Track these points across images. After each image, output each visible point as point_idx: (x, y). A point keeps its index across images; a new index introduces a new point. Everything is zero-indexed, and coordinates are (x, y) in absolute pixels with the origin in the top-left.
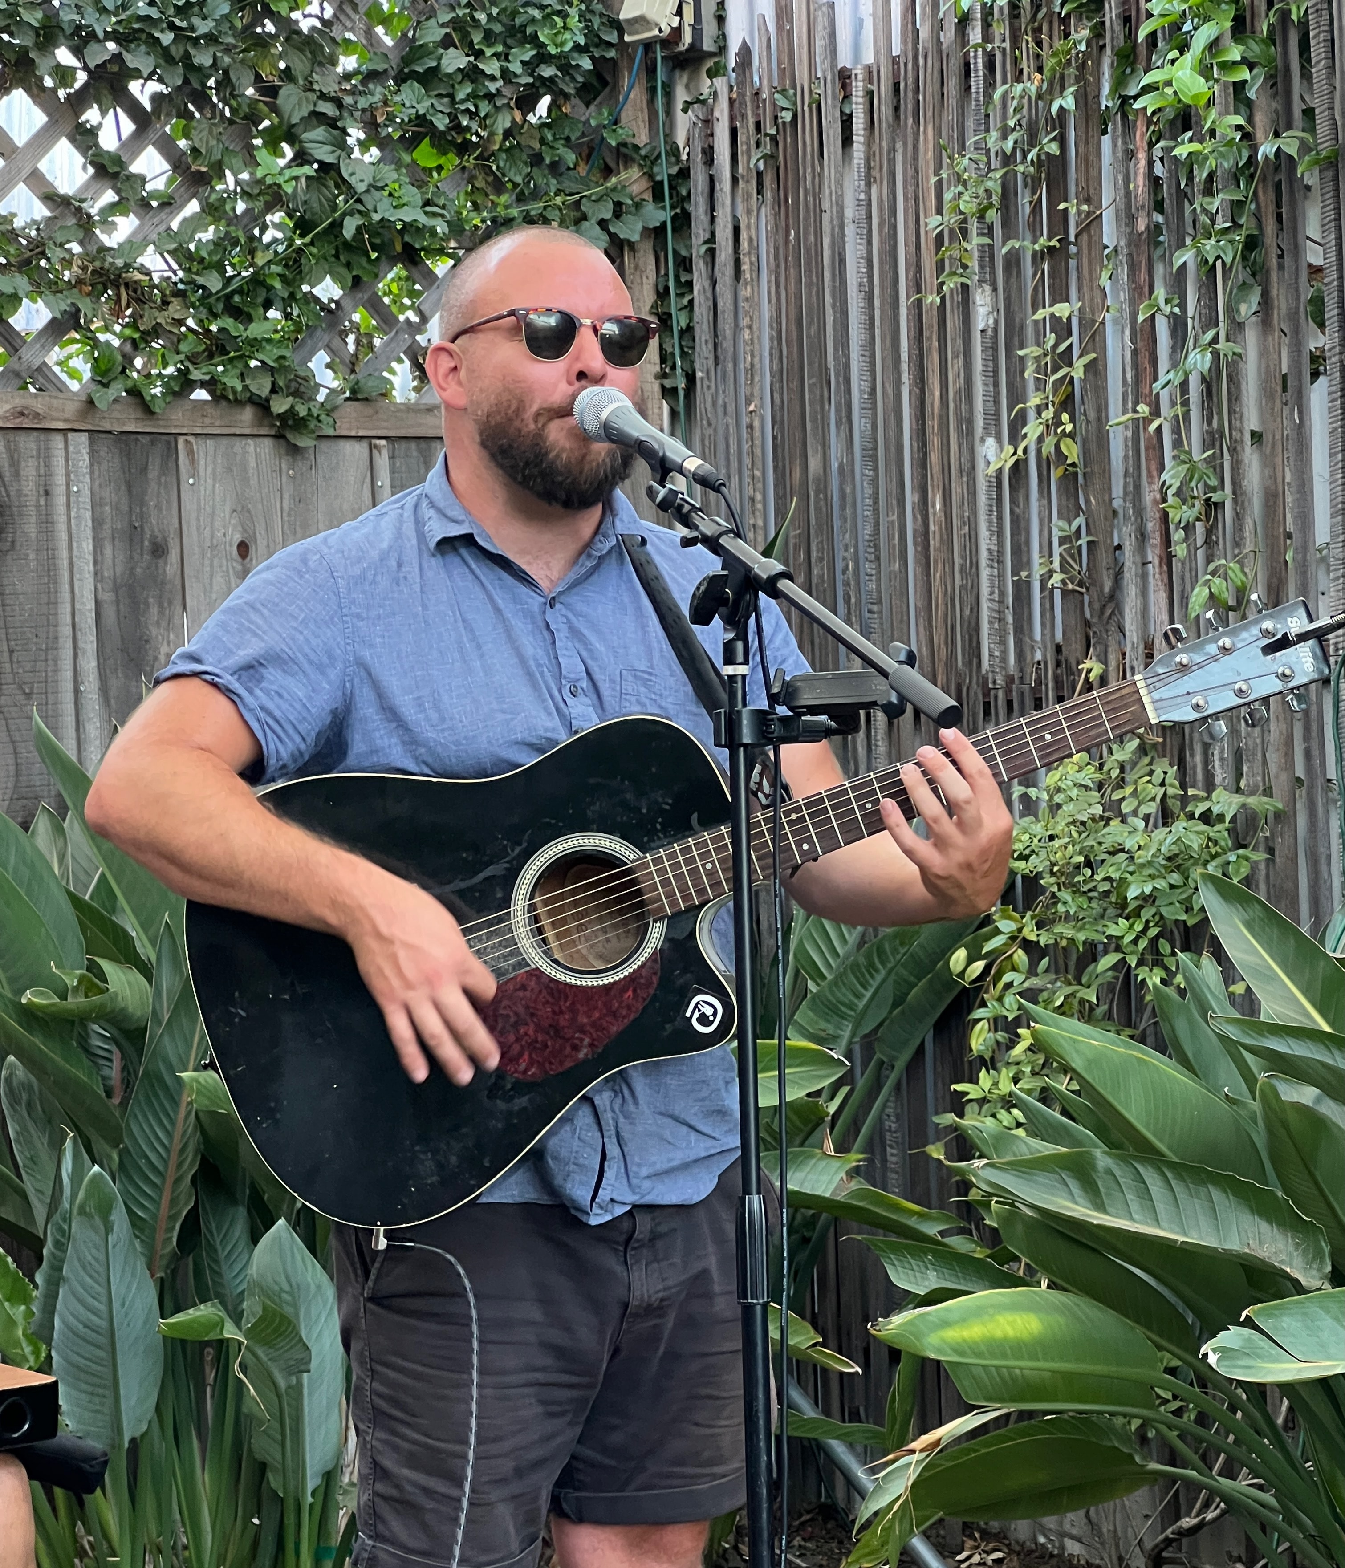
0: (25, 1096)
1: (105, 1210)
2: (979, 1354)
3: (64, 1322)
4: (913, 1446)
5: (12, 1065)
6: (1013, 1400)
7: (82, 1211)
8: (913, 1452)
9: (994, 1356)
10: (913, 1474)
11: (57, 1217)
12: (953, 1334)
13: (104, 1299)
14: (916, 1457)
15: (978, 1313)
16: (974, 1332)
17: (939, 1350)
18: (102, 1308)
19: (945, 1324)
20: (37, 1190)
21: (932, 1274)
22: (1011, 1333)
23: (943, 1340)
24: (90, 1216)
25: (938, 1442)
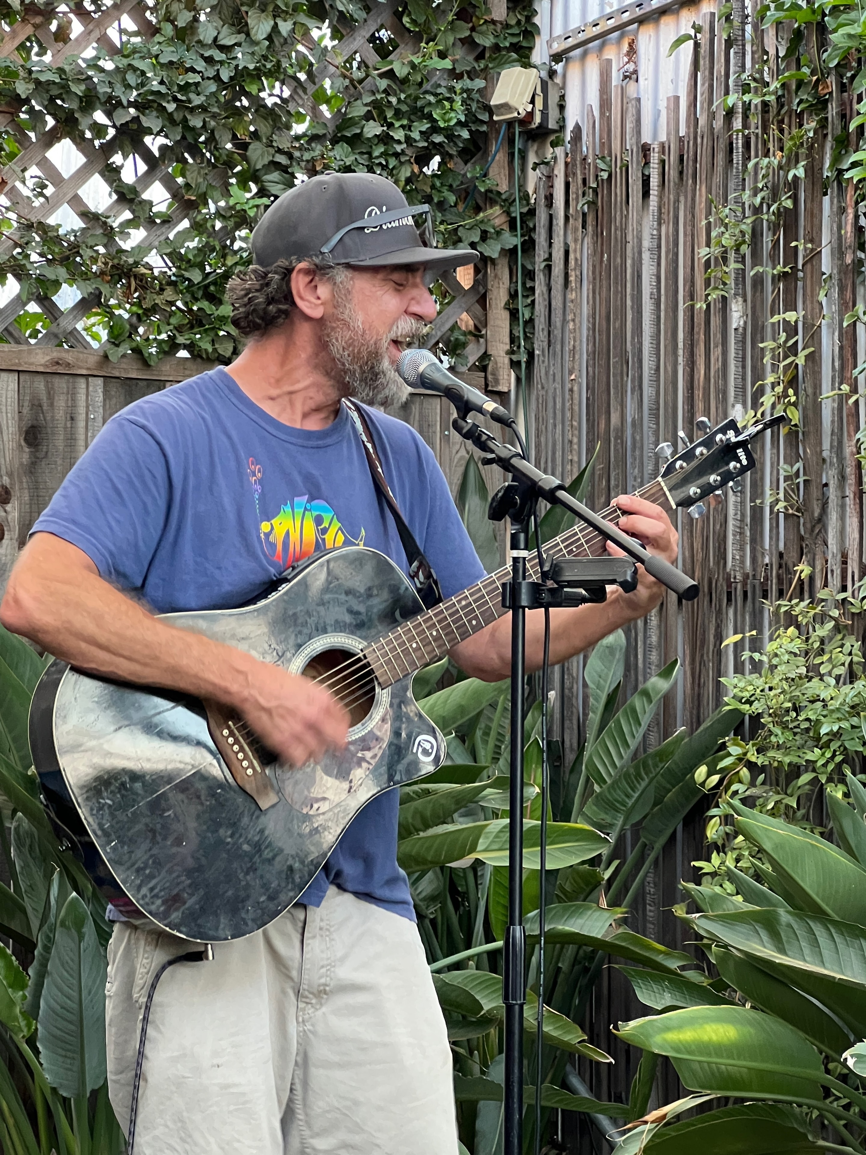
0: (28, 842)
1: (79, 924)
2: (689, 1053)
3: (47, 1002)
4: (646, 1118)
5: (20, 818)
6: (719, 1089)
7: (63, 924)
8: (646, 1122)
9: (701, 1054)
10: (645, 1139)
11: (45, 928)
12: (672, 1036)
13: (76, 988)
14: (648, 1126)
15: (691, 1022)
16: (687, 1035)
17: (661, 1047)
18: (75, 994)
19: (668, 1029)
20: (33, 909)
21: (667, 995)
22: (714, 1038)
23: (665, 1040)
24: (68, 928)
25: (664, 1116)
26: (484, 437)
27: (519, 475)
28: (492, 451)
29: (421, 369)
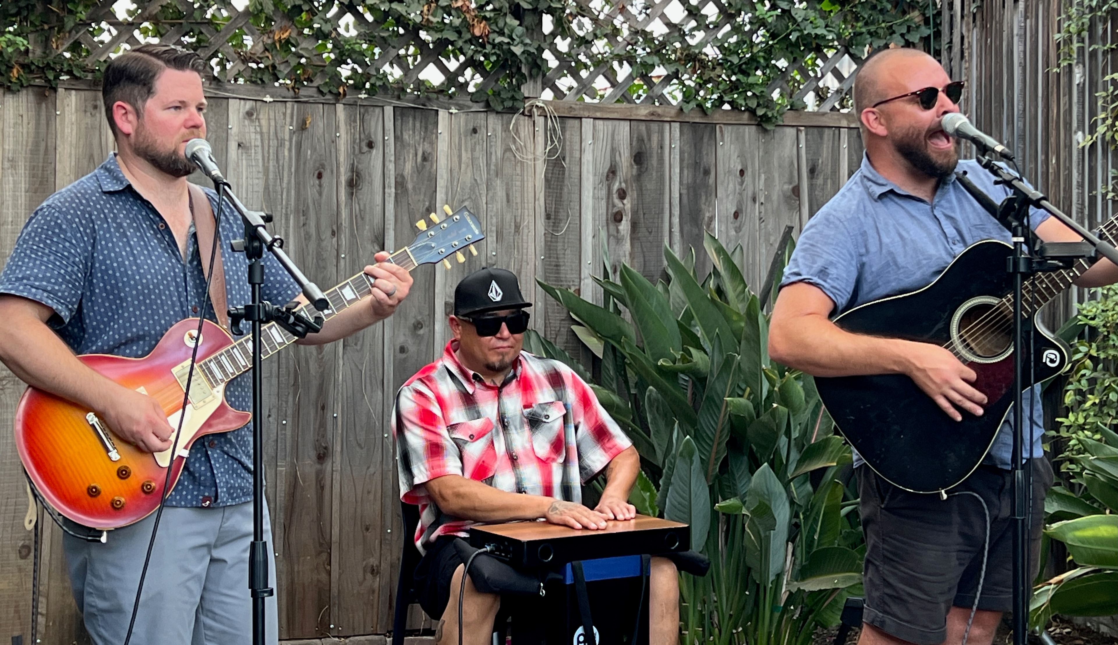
0: (656, 404)
1: (691, 455)
2: (1090, 543)
3: (670, 502)
4: (1051, 581)
5: (651, 391)
6: (1097, 564)
7: (681, 455)
8: (1050, 584)
9: (1097, 544)
10: (1051, 594)
11: (670, 457)
12: (1079, 534)
13: (688, 492)
14: (1052, 586)
15: (1091, 525)
16: (1088, 533)
17: (1072, 540)
18: (687, 497)
19: (1076, 529)
20: (659, 445)
21: (1055, 504)
22: (1105, 534)
23: (1074, 536)
24: (684, 458)
25: (1062, 581)
26: (996, 168)
27: (1017, 191)
28: (1001, 176)
29: (957, 126)
